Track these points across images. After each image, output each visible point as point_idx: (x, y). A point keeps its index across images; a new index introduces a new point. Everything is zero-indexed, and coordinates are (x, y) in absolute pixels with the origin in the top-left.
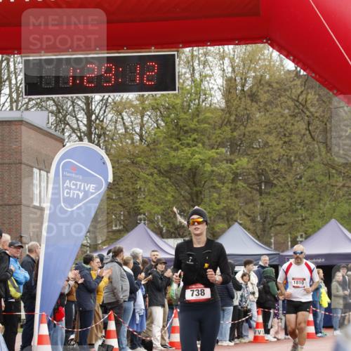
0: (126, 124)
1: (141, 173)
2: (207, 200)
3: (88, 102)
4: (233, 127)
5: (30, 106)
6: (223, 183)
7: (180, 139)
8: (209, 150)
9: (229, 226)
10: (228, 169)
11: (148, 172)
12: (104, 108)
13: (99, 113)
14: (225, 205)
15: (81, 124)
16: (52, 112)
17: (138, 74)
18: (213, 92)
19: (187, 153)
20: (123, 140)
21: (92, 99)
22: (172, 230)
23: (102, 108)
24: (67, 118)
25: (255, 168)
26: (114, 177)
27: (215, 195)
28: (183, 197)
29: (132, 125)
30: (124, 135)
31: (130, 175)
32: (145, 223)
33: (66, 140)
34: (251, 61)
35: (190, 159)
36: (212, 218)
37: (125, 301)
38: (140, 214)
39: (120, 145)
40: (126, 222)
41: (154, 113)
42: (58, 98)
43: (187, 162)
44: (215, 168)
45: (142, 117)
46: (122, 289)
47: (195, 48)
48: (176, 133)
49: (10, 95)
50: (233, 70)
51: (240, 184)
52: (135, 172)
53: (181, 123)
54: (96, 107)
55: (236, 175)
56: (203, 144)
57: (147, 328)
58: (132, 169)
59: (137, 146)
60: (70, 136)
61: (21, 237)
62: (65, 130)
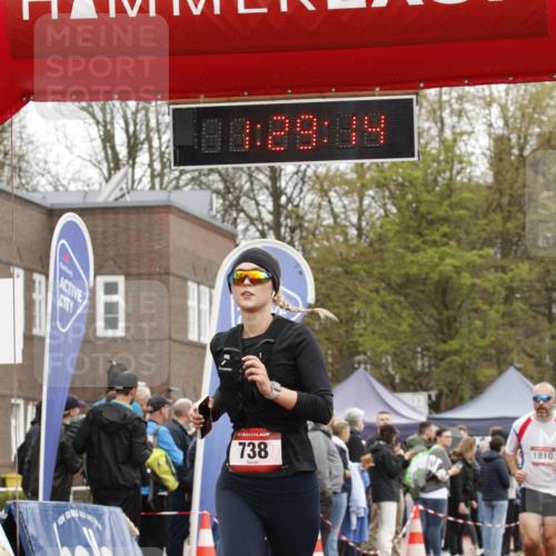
0: (336, 210)
1: (360, 289)
2: (464, 331)
3: (275, 176)
4: (505, 214)
5: (182, 183)
6: (491, 304)
7: (420, 234)
8: (468, 251)
9: (501, 372)
10: (497, 281)
11: (371, 286)
12: (300, 185)
13: (293, 193)
14: (493, 339)
15: (263, 211)
16: (217, 192)
17: (355, 130)
18: (473, 159)
19: (432, 257)
20: (331, 236)
21: (281, 170)
22: (410, 379)
23: (296, 185)
24: (241, 202)
25: (542, 280)
26: (317, 295)
27: (478, 323)
28: (428, 326)
29: (345, 213)
30: (333, 228)
31: (342, 292)
32: (366, 369)
33: (240, 237)
34: (534, 109)
35: (437, 265)
36: (474, 360)
37: (335, 493)
38: (358, 353)
39: (326, 243)
40: (337, 366)
41: (380, 194)
42: (227, 169)
43: (434, 271)
44: (477, 281)
45: (361, 199)
46: (330, 473)
47: (445, 89)
48: (415, 224)
49: (151, 165)
50: (506, 124)
51: (518, 305)
52: (350, 287)
53: (423, 209)
54: (287, 184)
55: (511, 291)
56: (459, 241)
57: (371, 536)
58: (346, 282)
59: (353, 246)
60: (246, 229)
61: (169, 391)
62: (239, 221)
